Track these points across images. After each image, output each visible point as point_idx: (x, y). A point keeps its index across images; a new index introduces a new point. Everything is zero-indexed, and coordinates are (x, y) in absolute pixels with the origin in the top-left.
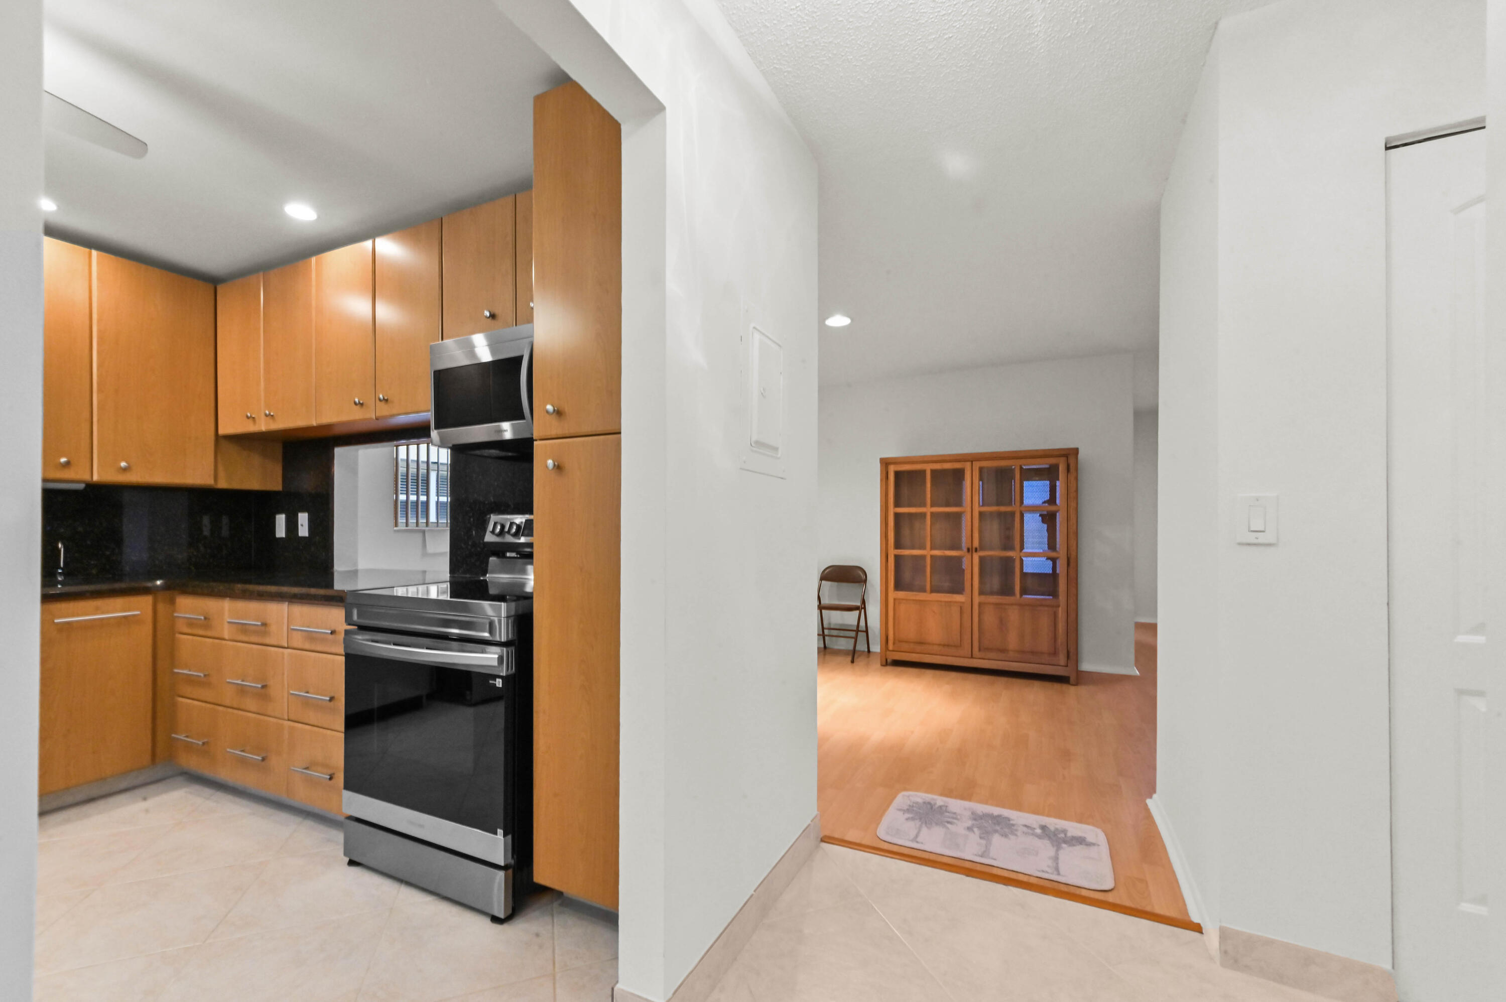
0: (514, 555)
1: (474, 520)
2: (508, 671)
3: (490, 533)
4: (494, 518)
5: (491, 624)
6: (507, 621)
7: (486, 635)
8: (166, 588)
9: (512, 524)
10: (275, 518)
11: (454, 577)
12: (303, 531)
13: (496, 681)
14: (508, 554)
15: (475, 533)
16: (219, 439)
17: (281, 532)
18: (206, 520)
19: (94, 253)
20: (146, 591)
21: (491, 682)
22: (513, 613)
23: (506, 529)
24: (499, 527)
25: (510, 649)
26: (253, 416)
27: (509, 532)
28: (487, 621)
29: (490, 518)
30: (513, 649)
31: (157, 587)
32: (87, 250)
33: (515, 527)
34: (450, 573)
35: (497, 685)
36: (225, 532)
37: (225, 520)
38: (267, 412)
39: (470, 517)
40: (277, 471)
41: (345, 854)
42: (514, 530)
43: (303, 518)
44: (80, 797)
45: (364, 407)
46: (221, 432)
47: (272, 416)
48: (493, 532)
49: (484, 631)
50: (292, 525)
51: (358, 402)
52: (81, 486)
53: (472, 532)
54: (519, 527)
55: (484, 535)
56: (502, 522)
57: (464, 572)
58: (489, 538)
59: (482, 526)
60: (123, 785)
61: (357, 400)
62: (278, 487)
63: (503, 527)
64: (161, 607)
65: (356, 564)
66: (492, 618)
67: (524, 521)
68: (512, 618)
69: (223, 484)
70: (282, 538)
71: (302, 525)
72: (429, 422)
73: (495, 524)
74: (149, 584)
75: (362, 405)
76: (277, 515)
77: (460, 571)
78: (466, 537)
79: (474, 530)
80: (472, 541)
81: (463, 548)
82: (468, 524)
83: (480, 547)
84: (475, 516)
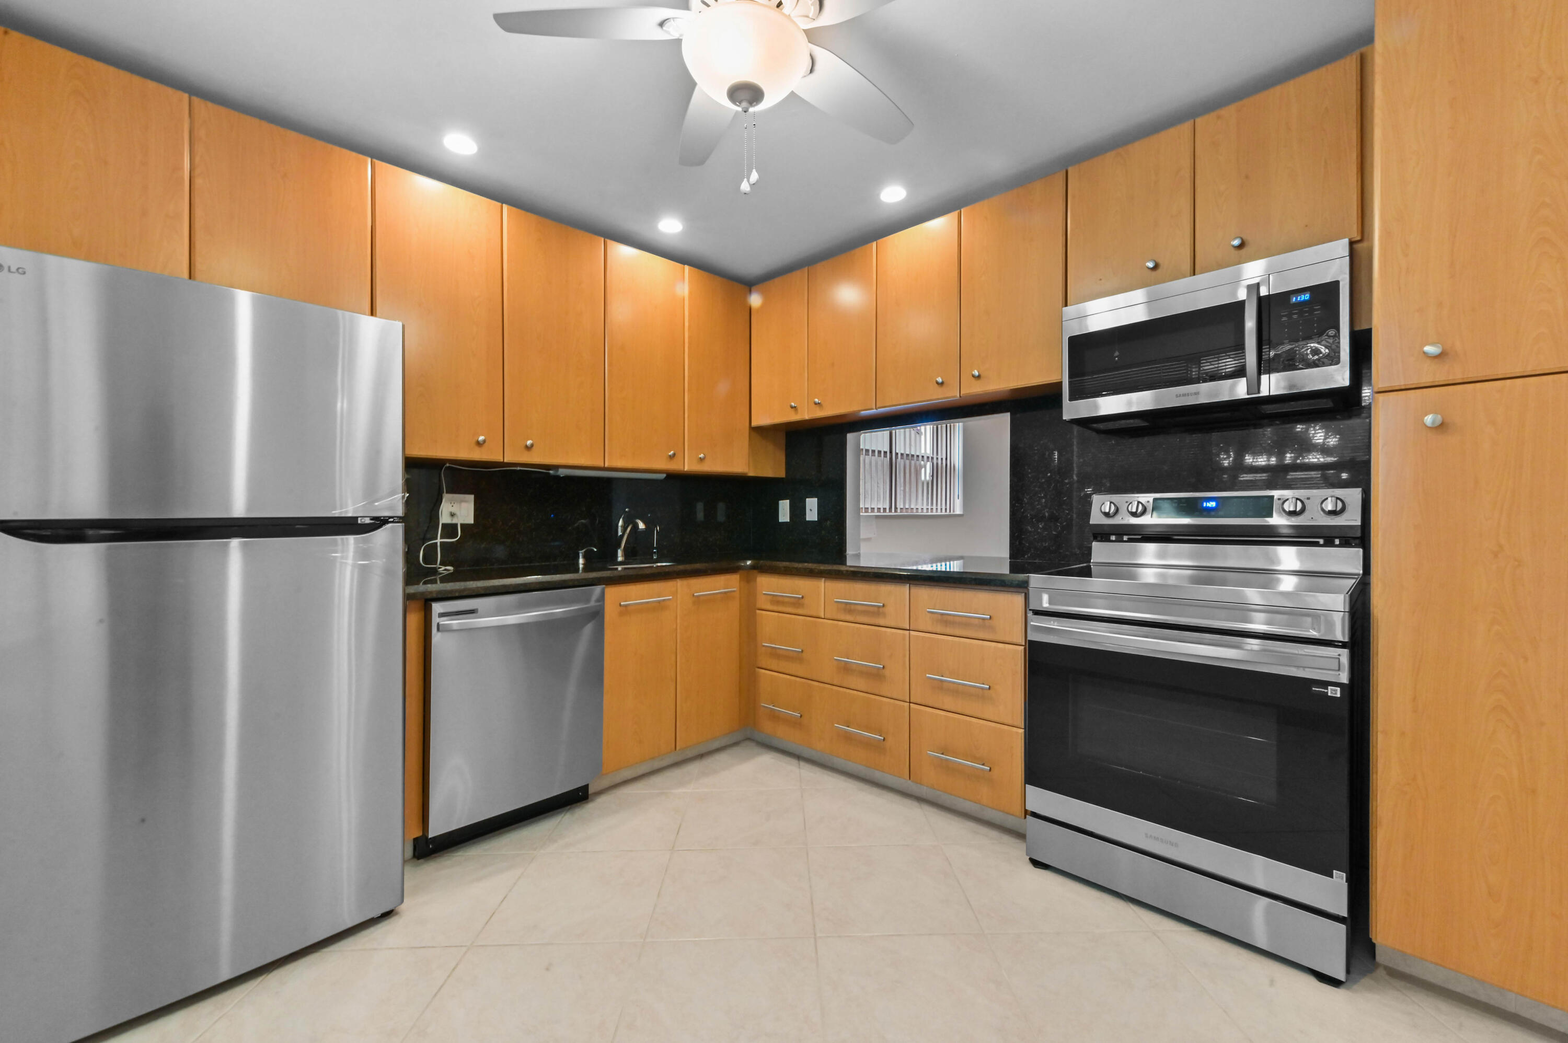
8: (753, 567)
10: (778, 504)
12: (812, 515)
13: (1327, 689)
17: (784, 516)
18: (700, 506)
19: (687, 267)
21: (1313, 689)
26: (796, 405)
29: (1096, 497)
32: (683, 265)
34: (1011, 559)
35: (1329, 694)
36: (721, 518)
37: (721, 507)
38: (816, 400)
40: (781, 459)
41: (1027, 855)
43: (812, 503)
46: (754, 424)
47: (819, 404)
48: (1100, 513)
50: (798, 510)
51: (940, 381)
61: (939, 379)
62: (781, 473)
63: (1118, 507)
64: (746, 585)
67: (1152, 500)
69: (752, 473)
70: (786, 523)
72: (1059, 385)
76: (781, 502)
77: (1026, 556)
78: (1034, 520)
79: (1047, 512)
80: (1043, 524)
81: (1030, 532)
82: (1038, 505)
83: (1055, 531)
84: (1048, 497)
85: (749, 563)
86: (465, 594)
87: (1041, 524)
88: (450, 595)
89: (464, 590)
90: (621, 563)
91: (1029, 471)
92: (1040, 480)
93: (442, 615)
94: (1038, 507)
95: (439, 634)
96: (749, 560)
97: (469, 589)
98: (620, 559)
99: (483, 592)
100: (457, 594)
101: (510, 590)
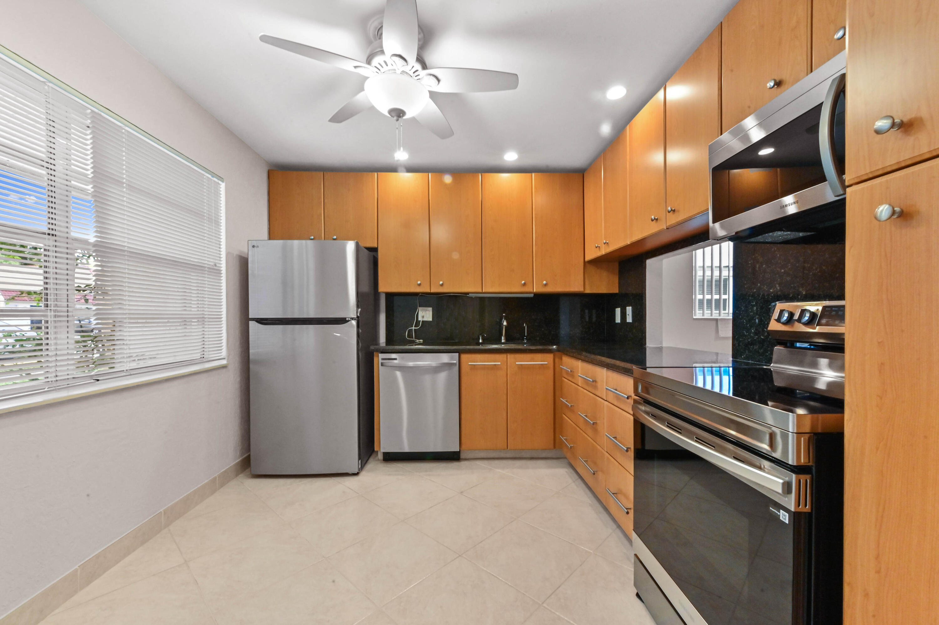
0: (806, 345)
1: (757, 308)
2: (799, 506)
3: (775, 321)
4: (779, 306)
5: (772, 436)
6: (797, 438)
7: (765, 447)
8: (558, 350)
9: (803, 311)
11: (737, 362)
12: (629, 319)
13: (779, 512)
14: (798, 345)
15: (758, 321)
16: (585, 262)
17: (618, 320)
19: (534, 174)
20: (550, 351)
21: (773, 510)
22: (807, 429)
23: (796, 317)
24: (786, 315)
25: (803, 478)
26: (599, 246)
27: (799, 320)
28: (767, 431)
29: (775, 305)
30: (808, 477)
31: (554, 349)
32: (530, 174)
33: (808, 315)
34: (733, 358)
35: (781, 519)
36: (594, 319)
37: (594, 312)
38: (605, 241)
39: (753, 306)
40: (614, 281)
41: (635, 584)
42: (807, 317)
43: (629, 310)
44: (528, 455)
45: (658, 221)
46: (588, 259)
47: (608, 243)
48: (778, 320)
49: (761, 441)
50: (624, 315)
51: (653, 218)
52: (532, 295)
53: (755, 320)
54: (813, 315)
55: (768, 324)
56: (791, 310)
57: (747, 358)
58: (774, 326)
59: (767, 314)
60: (544, 455)
61: (653, 217)
62: (616, 290)
63: (791, 315)
64: (557, 360)
65: (661, 343)
66: (774, 429)
67: (820, 308)
68: (807, 436)
69: (588, 291)
70: (619, 323)
71: (628, 315)
73: (782, 312)
74: (551, 348)
75: (657, 220)
76: (616, 309)
77: (743, 356)
78: (748, 325)
79: (758, 318)
80: (754, 329)
81: (746, 336)
82: (751, 313)
83: (763, 335)
84: (758, 305)
85: (555, 347)
86: (393, 351)
87: (753, 329)
88: (387, 351)
89: (393, 349)
90: (503, 343)
91: (745, 282)
92: (752, 290)
93: (383, 359)
94: (751, 314)
95: (382, 367)
96: (555, 345)
97: (396, 349)
98: (503, 341)
99: (401, 351)
100: (390, 351)
101: (412, 351)
